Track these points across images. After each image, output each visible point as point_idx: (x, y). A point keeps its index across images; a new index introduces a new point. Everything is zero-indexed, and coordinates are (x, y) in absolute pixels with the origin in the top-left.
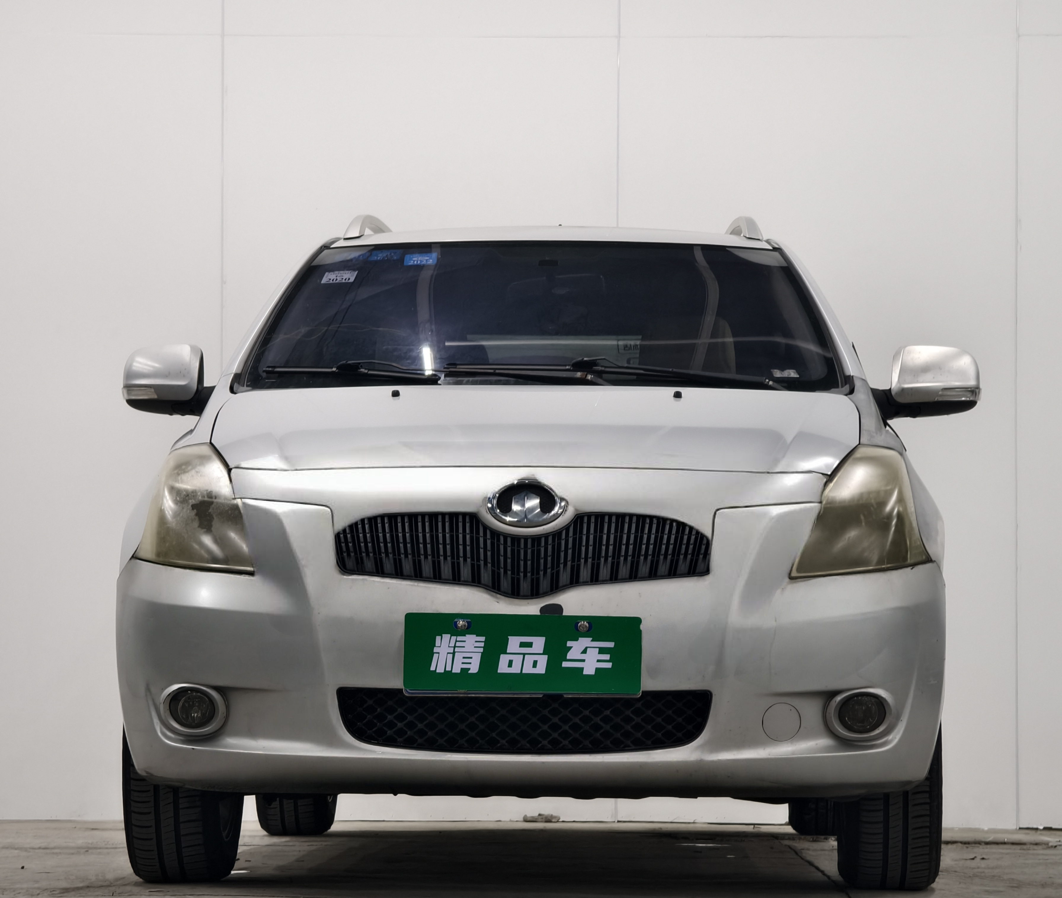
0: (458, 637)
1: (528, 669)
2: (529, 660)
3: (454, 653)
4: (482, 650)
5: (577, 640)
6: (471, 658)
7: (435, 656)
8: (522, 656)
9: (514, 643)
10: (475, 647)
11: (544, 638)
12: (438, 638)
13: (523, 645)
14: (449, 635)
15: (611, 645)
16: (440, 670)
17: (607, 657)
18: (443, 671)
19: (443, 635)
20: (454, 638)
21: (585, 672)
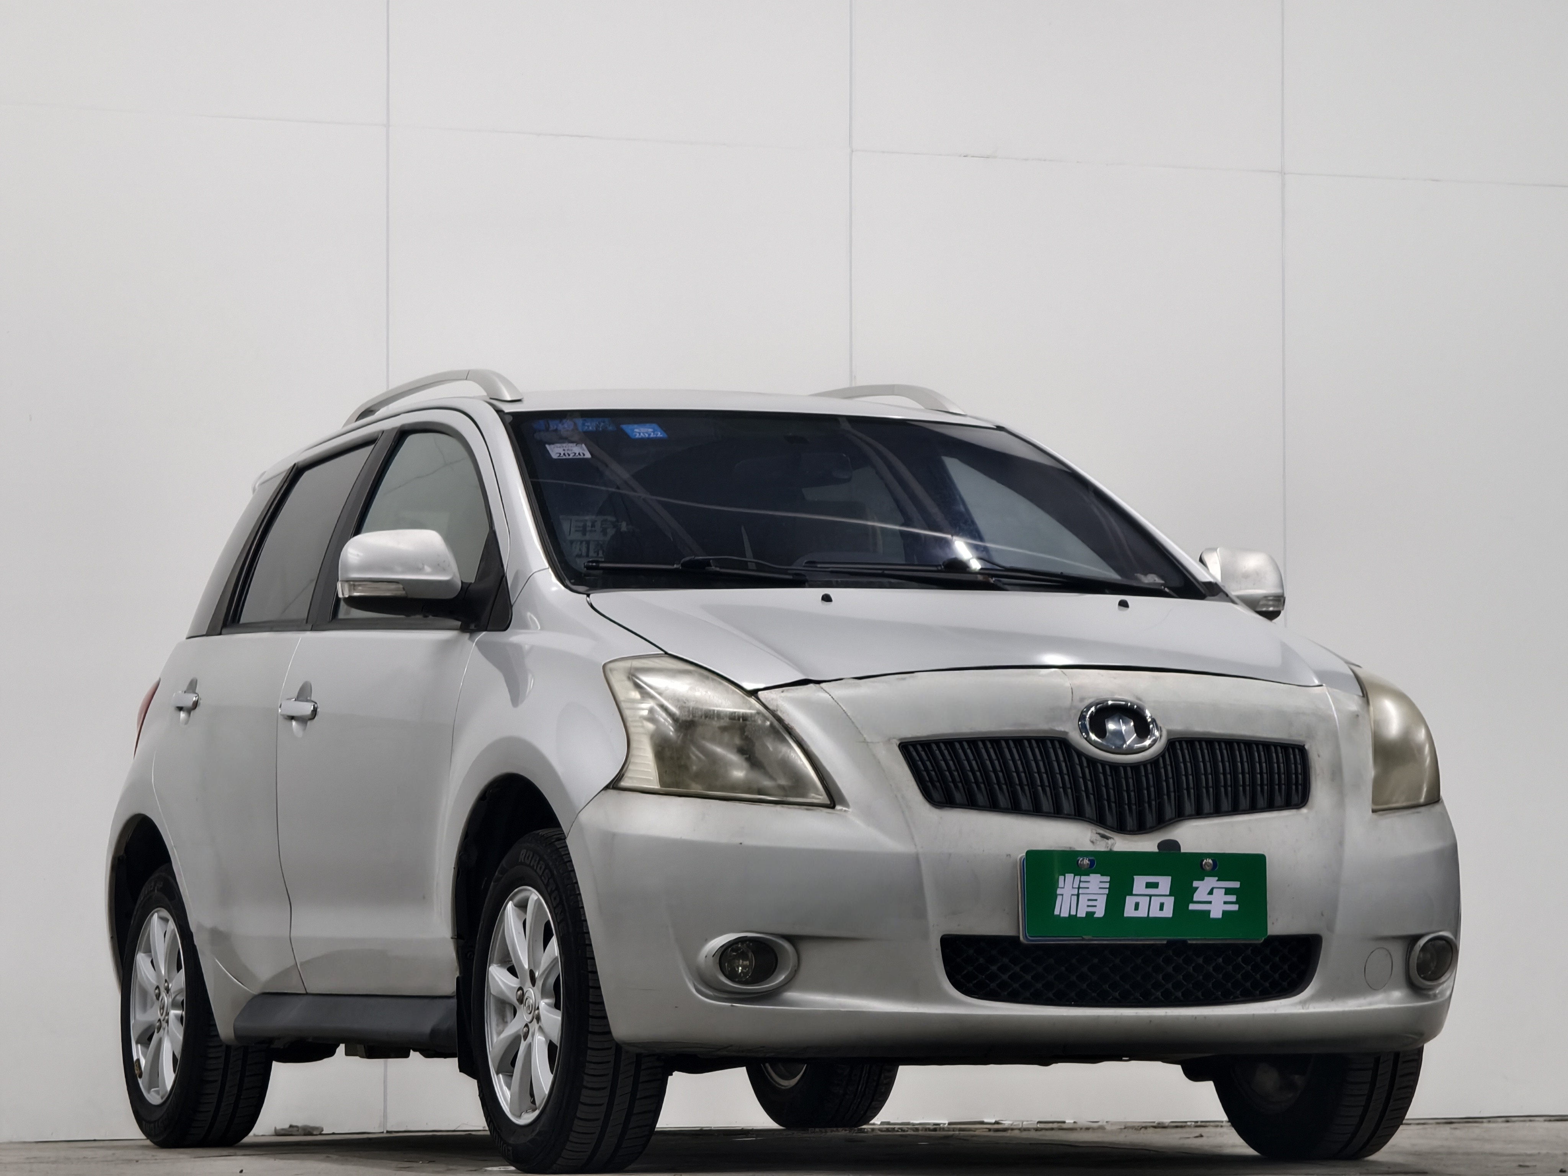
0: (1082, 877)
1: (1155, 913)
2: (1156, 902)
3: (1078, 895)
4: (1107, 891)
5: (1203, 880)
6: (1096, 900)
7: (1059, 898)
8: (1148, 898)
9: (1140, 883)
10: (1100, 888)
11: (1170, 878)
12: (1061, 878)
13: (1149, 885)
14: (1073, 875)
15: (1236, 885)
16: (1065, 914)
17: (1233, 898)
18: (1067, 915)
19: (1066, 875)
20: (1077, 878)
21: (1212, 916)
